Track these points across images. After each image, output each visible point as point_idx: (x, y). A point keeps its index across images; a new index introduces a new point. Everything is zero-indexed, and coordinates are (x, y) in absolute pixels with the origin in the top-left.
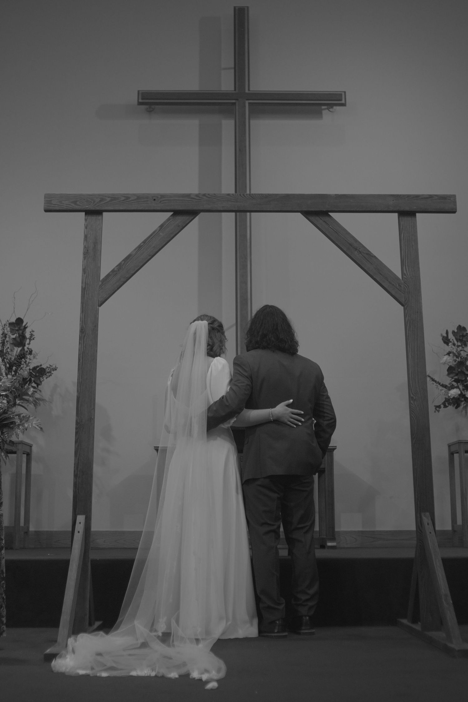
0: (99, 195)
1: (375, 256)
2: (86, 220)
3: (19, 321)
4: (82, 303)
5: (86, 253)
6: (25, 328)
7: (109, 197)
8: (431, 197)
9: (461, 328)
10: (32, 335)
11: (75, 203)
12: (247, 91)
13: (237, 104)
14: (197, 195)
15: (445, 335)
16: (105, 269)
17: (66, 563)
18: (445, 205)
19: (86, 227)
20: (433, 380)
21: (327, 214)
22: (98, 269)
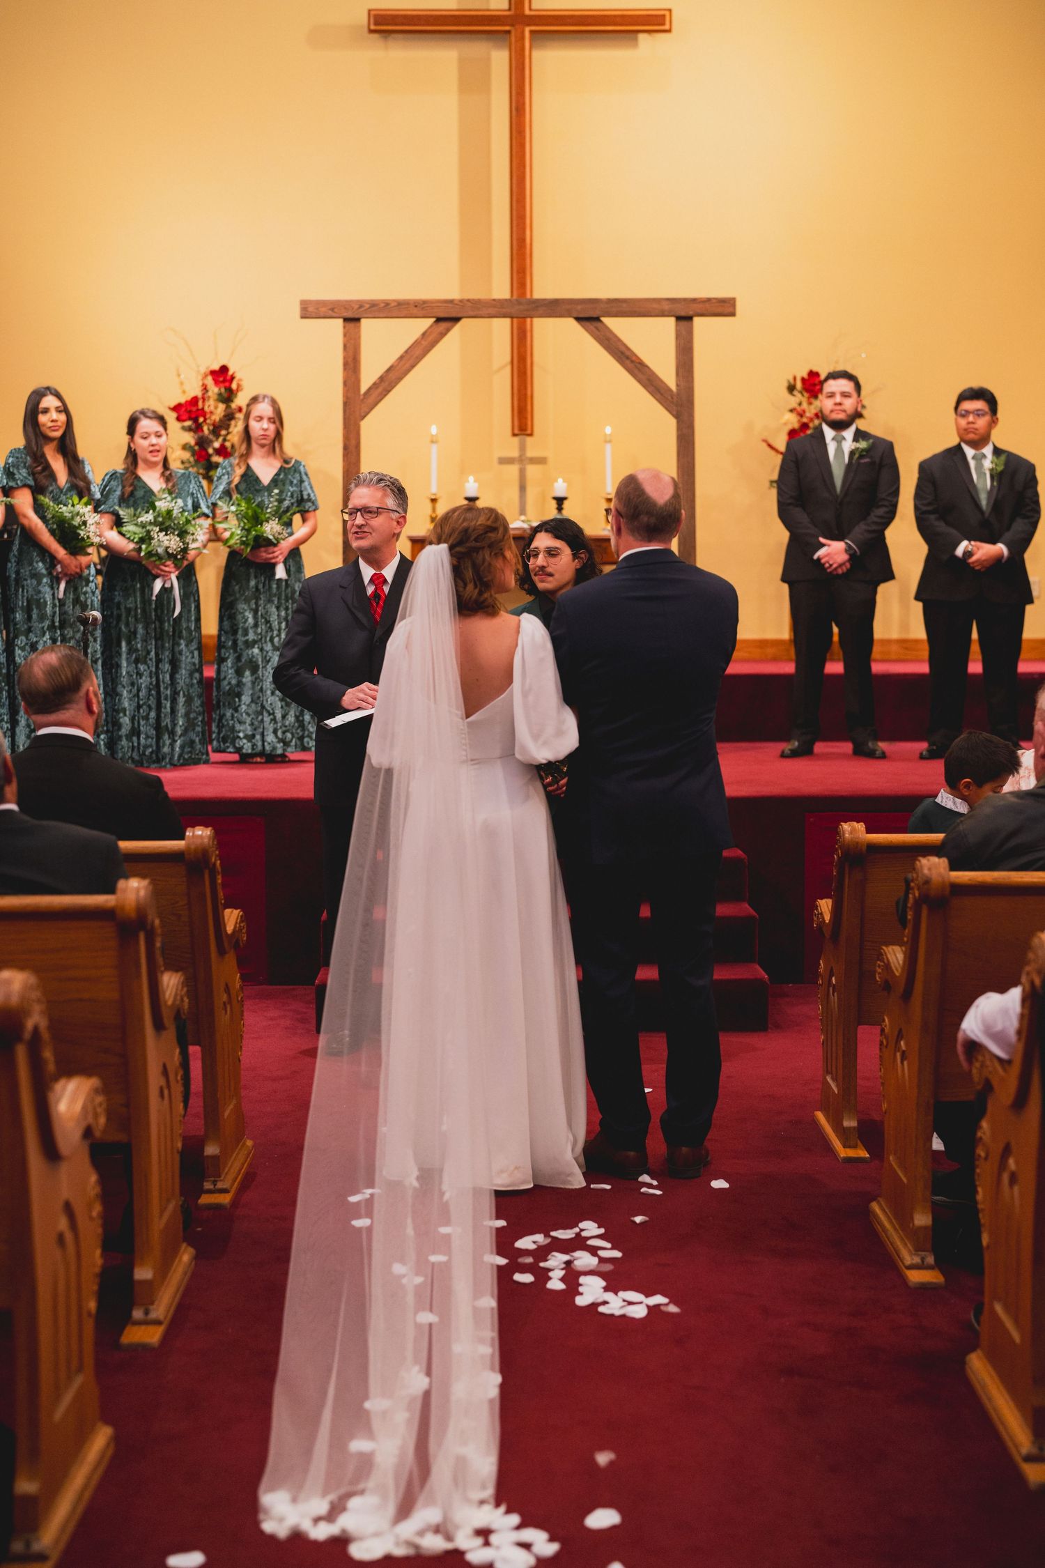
0: (358, 301)
1: (647, 366)
2: (344, 327)
3: (224, 369)
4: (345, 419)
5: (346, 364)
6: (232, 378)
7: (368, 304)
8: (709, 300)
9: (812, 375)
10: (239, 386)
11: (332, 310)
12: (527, 12)
13: (513, 33)
14: (461, 301)
15: (792, 381)
16: (366, 381)
18: (724, 308)
19: (345, 335)
20: (770, 446)
21: (597, 319)
22: (358, 381)
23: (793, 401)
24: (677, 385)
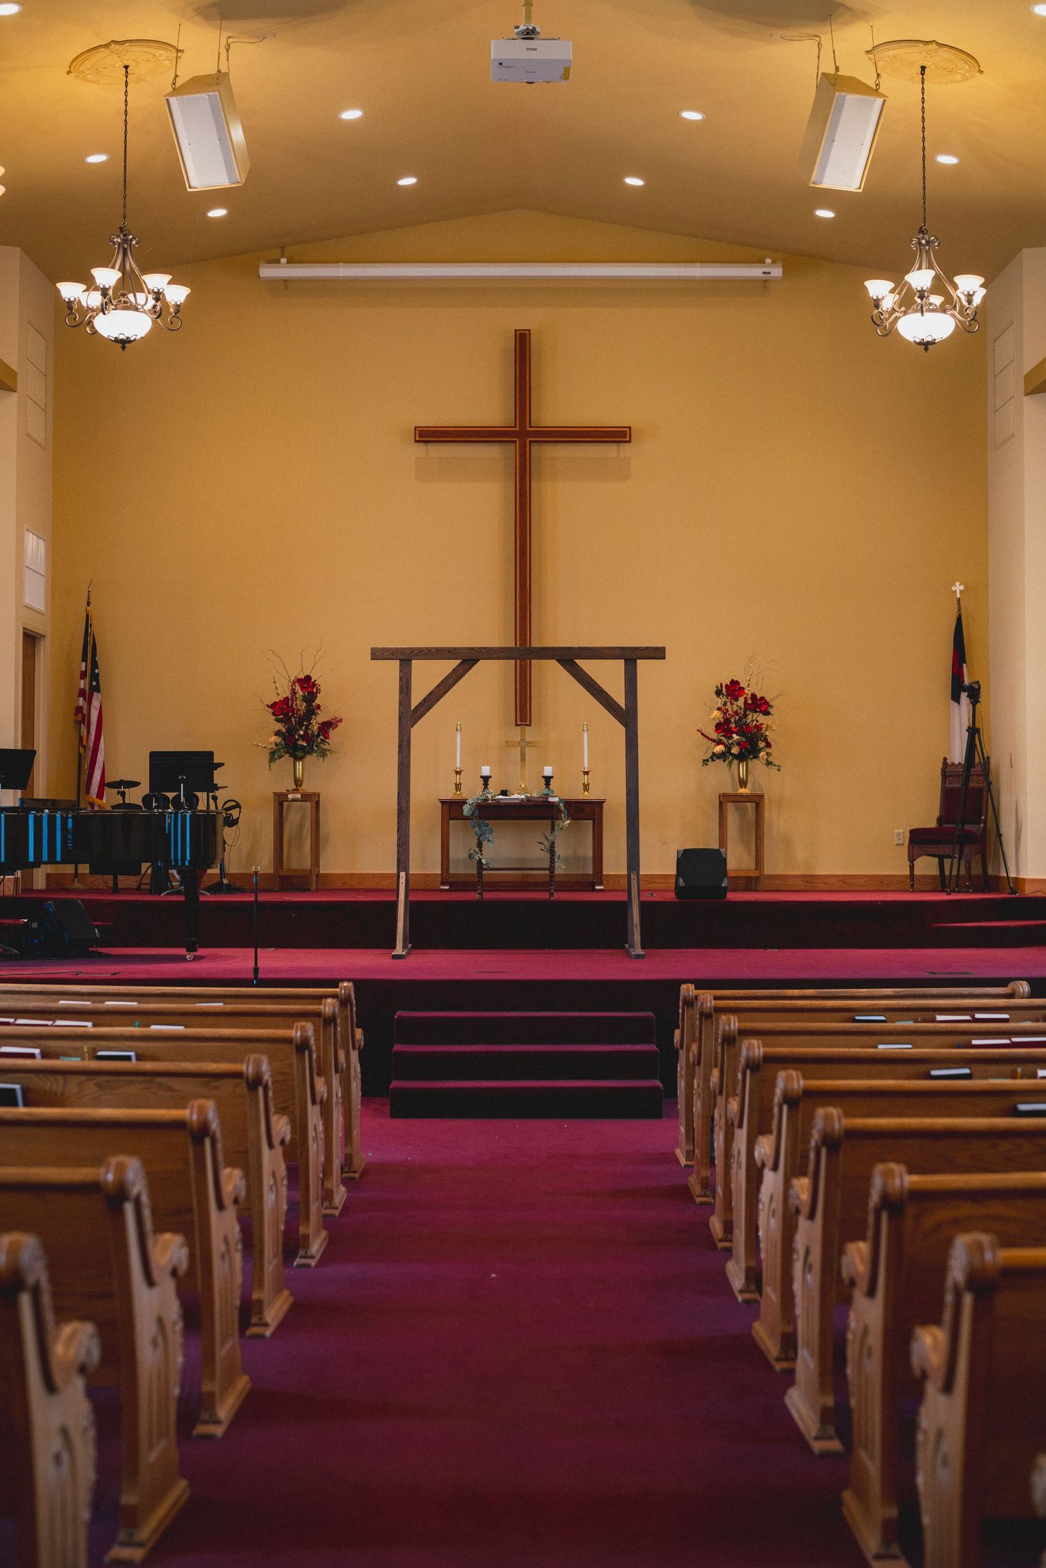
0: (410, 648)
1: (606, 693)
2: (401, 666)
3: (308, 678)
4: (400, 726)
5: (401, 689)
6: (314, 684)
7: (417, 650)
8: (647, 648)
9: (734, 683)
10: (320, 690)
12: (528, 428)
13: (518, 442)
14: (480, 648)
15: (719, 688)
16: (415, 702)
17: (395, 904)
18: (658, 653)
19: (400, 671)
20: (703, 734)
21: (572, 660)
22: (410, 701)
23: (719, 702)
24: (626, 705)
